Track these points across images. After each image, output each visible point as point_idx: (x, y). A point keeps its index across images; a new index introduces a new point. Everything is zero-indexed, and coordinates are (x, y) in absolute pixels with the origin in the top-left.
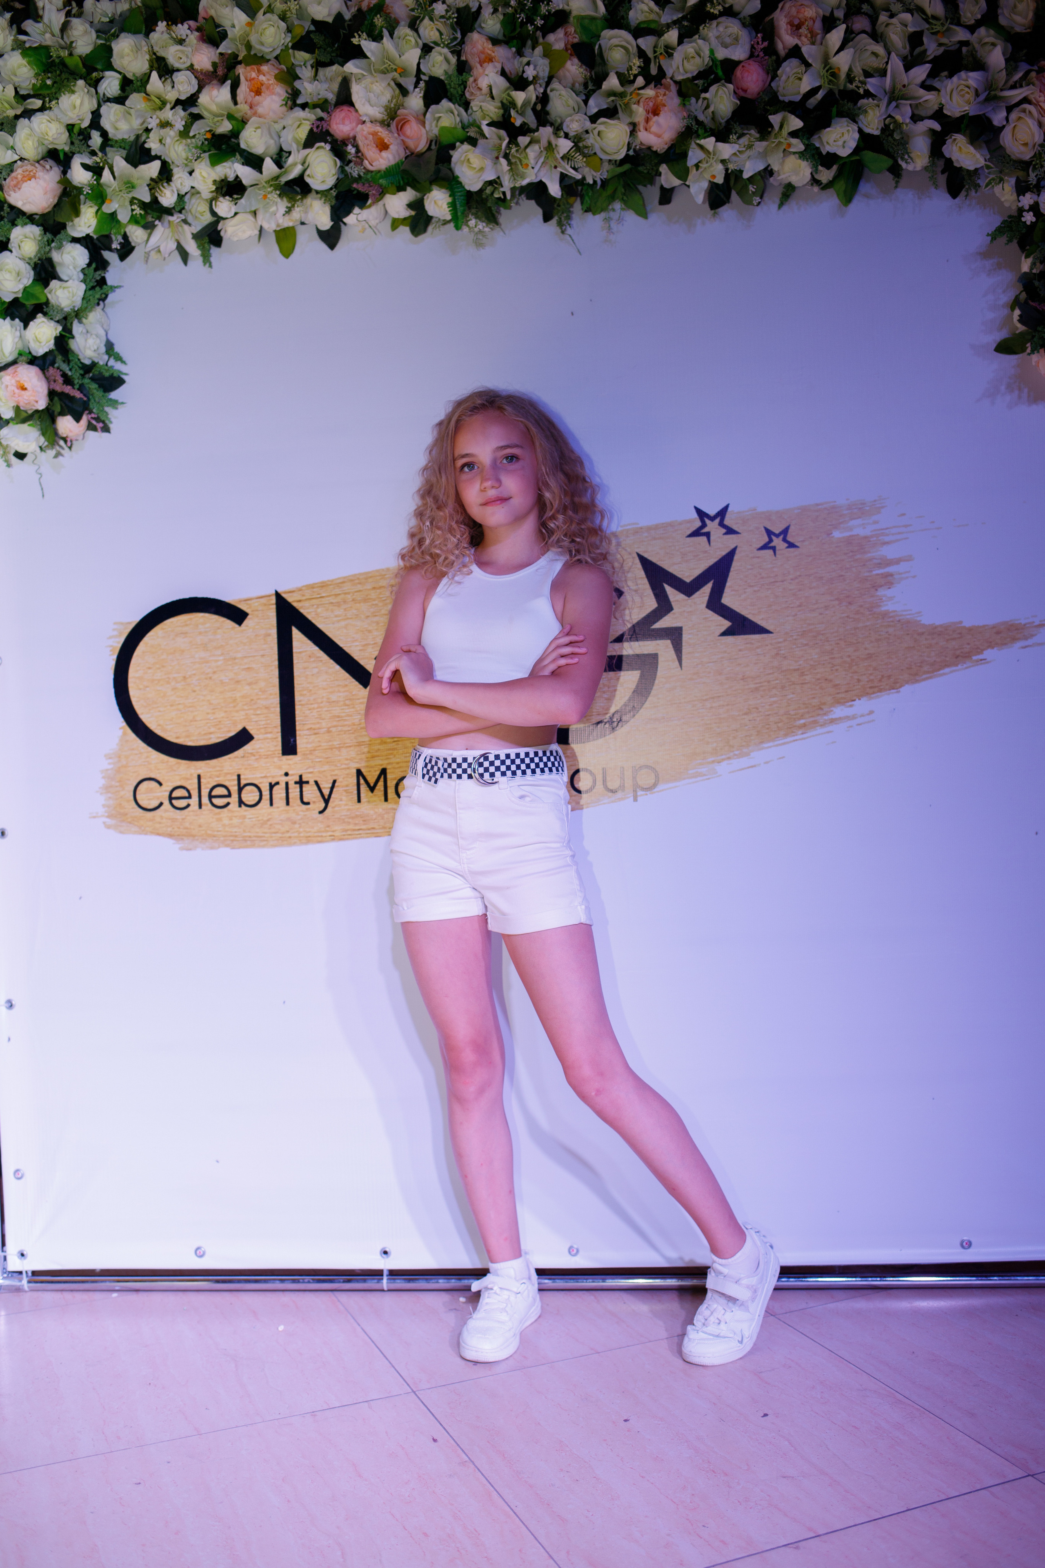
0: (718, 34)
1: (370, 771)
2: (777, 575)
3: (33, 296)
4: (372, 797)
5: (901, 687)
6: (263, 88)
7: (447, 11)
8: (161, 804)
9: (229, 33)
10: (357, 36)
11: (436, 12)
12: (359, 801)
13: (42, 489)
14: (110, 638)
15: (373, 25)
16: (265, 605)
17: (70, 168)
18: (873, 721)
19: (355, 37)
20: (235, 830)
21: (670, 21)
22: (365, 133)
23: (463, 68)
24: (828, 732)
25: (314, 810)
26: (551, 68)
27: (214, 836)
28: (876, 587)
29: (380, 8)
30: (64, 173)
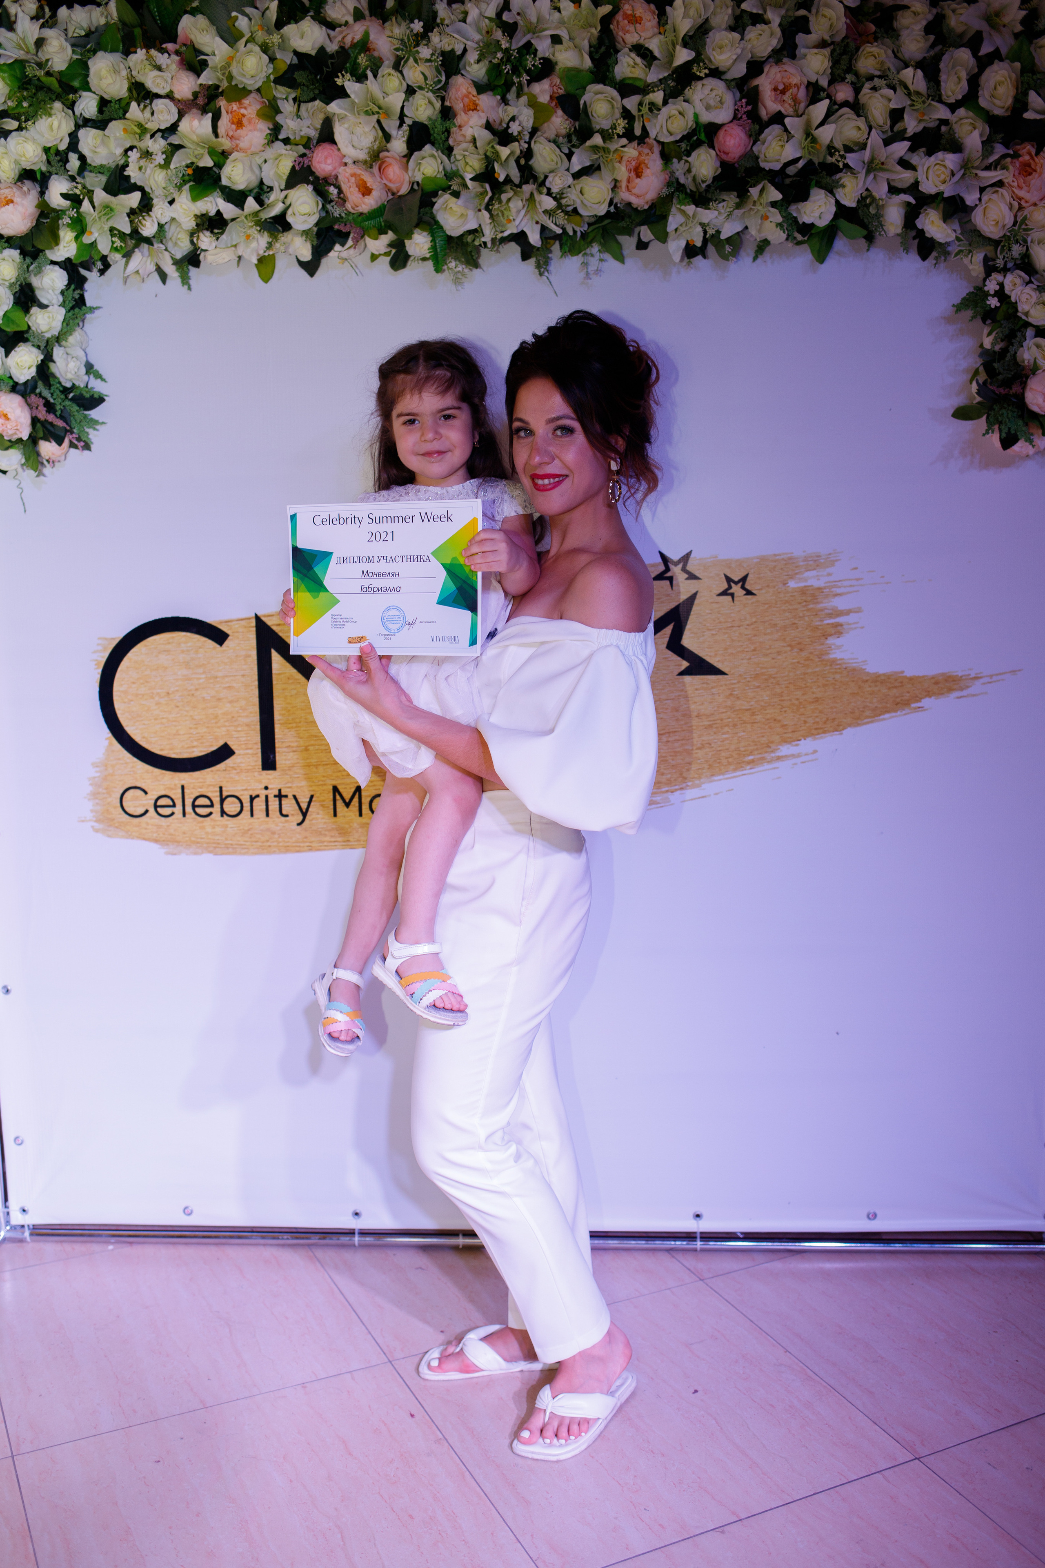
0: (702, 97)
1: (345, 788)
2: (734, 621)
3: (13, 322)
4: (347, 812)
5: (843, 729)
6: (245, 121)
7: (432, 55)
8: (147, 811)
9: (210, 63)
10: (341, 77)
11: (421, 56)
12: (335, 815)
13: (24, 504)
14: (95, 652)
15: (355, 65)
16: (245, 627)
17: (47, 188)
18: (816, 759)
19: (338, 77)
20: (217, 838)
21: (655, 80)
22: (347, 175)
23: (447, 113)
24: (774, 768)
25: (292, 822)
26: (535, 118)
27: (198, 843)
28: (826, 636)
29: (364, 45)
30: (42, 193)
